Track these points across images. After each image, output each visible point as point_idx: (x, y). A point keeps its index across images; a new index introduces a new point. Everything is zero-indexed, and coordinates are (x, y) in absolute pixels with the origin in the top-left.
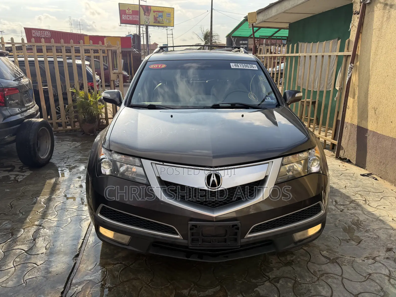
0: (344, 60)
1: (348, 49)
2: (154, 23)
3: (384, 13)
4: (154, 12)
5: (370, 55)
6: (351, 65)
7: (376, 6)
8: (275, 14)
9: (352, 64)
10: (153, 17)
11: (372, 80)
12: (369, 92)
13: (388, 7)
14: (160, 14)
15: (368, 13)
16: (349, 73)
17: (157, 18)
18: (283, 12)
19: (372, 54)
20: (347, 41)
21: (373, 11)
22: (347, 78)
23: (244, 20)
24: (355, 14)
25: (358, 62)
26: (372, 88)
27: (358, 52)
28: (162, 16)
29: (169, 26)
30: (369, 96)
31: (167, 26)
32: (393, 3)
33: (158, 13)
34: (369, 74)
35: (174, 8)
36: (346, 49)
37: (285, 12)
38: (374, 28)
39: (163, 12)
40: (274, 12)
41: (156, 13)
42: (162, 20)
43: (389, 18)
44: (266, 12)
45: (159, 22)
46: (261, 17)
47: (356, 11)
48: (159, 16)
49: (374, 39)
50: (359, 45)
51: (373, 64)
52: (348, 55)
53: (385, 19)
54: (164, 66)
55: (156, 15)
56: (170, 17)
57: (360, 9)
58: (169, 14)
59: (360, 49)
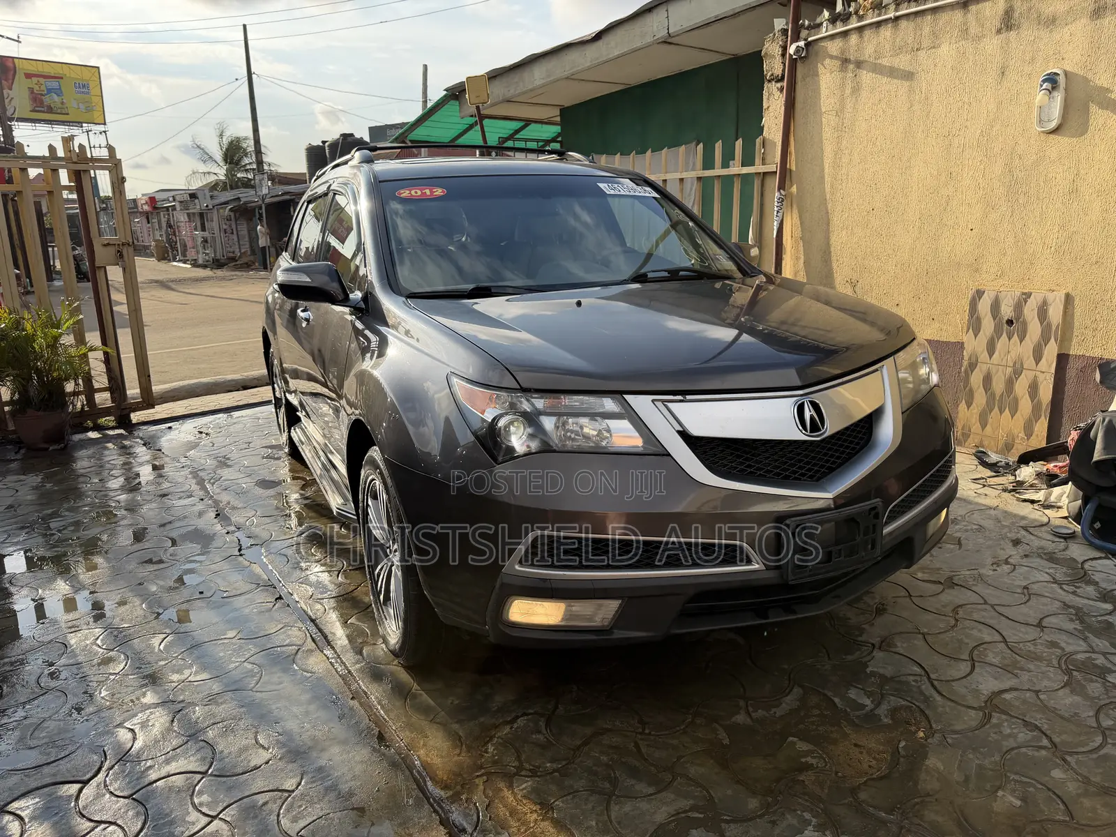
0: (757, 183)
1: (763, 159)
2: (33, 111)
3: (844, 78)
4: (28, 76)
5: (823, 170)
6: (781, 194)
7: (822, 64)
8: (543, 81)
9: (782, 191)
10: (26, 94)
11: (836, 221)
12: (832, 249)
13: (851, 66)
14: (53, 84)
15: (804, 79)
16: (778, 212)
17: (42, 95)
18: (567, 78)
19: (826, 166)
20: (759, 141)
21: (817, 75)
22: (775, 223)
23: (445, 96)
24: (769, 81)
25: (795, 186)
26: (838, 239)
27: (792, 165)
28: (59, 92)
29: (88, 123)
30: (834, 258)
31: (82, 123)
32: (861, 59)
33: (42, 80)
34: (827, 209)
35: (98, 68)
36: (758, 160)
37: (572, 77)
38: (823, 110)
39: (62, 78)
40: (538, 75)
41: (35, 80)
42: (62, 103)
43: (856, 90)
44: (515, 77)
45: (50, 110)
46: (498, 90)
47: (772, 75)
48: (49, 91)
49: (828, 134)
50: (792, 148)
51: (832, 187)
52: (764, 173)
53: (848, 91)
54: (439, 192)
55: (36, 88)
56: (88, 93)
57: (784, 70)
58: (83, 87)
59: (793, 157)
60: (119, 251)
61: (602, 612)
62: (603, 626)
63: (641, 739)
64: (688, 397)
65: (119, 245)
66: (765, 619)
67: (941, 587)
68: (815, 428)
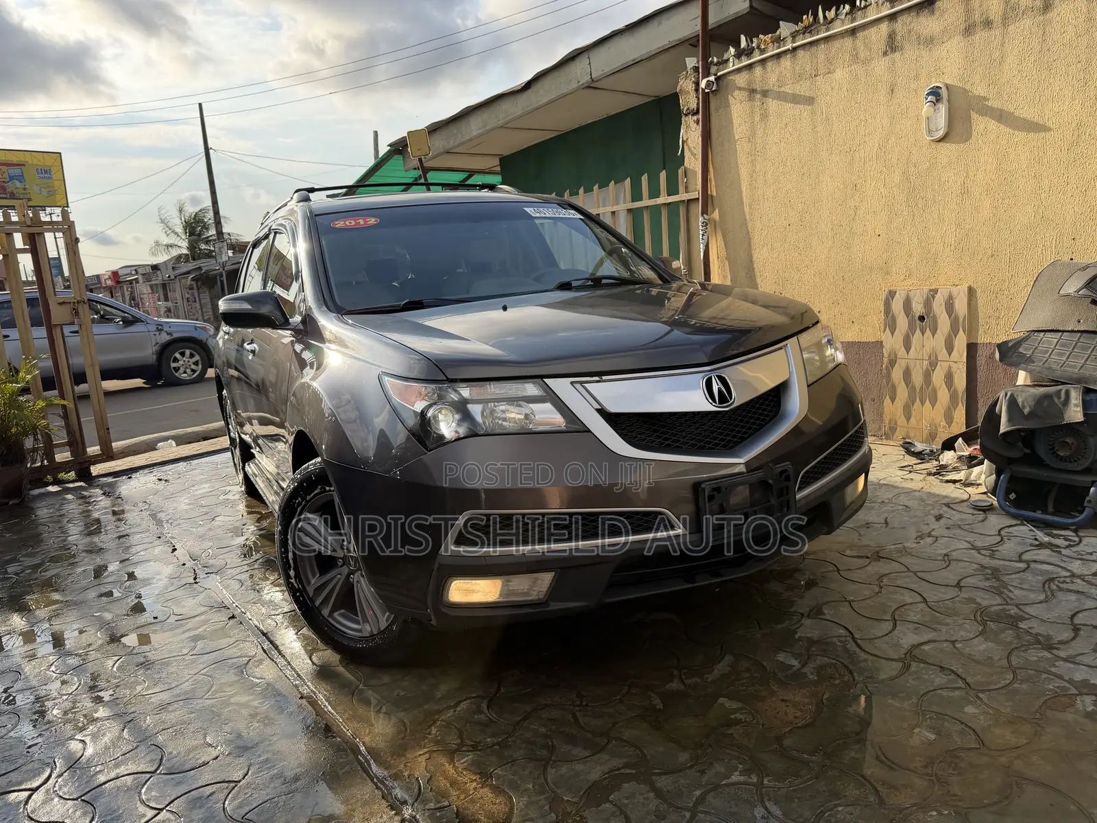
0: (682, 210)
1: (686, 188)
3: (752, 107)
5: (741, 192)
6: (704, 218)
7: (732, 96)
8: (480, 131)
9: (705, 215)
11: (756, 239)
12: (755, 266)
13: (758, 96)
14: (15, 171)
15: (717, 110)
16: (703, 235)
17: (4, 182)
18: (502, 127)
19: (744, 189)
20: (681, 171)
21: (728, 105)
22: (701, 247)
24: (686, 115)
25: (717, 211)
26: (760, 256)
27: (713, 190)
28: (21, 178)
29: (50, 207)
30: (758, 274)
31: (45, 207)
32: (766, 88)
34: (748, 230)
35: (60, 153)
36: (681, 189)
37: (507, 126)
38: (737, 138)
39: (24, 165)
40: (474, 126)
42: (25, 189)
43: (765, 117)
44: (453, 128)
45: (13, 196)
46: (439, 142)
47: (688, 109)
48: (12, 178)
49: (743, 160)
50: (711, 175)
51: (750, 208)
52: (689, 201)
53: (757, 118)
54: (372, 221)
56: (50, 178)
57: (698, 104)
58: (45, 172)
59: (713, 183)
60: (74, 309)
61: (538, 585)
62: (539, 599)
63: (580, 711)
64: (604, 378)
65: (74, 303)
66: (693, 584)
67: (868, 561)
68: (723, 399)
